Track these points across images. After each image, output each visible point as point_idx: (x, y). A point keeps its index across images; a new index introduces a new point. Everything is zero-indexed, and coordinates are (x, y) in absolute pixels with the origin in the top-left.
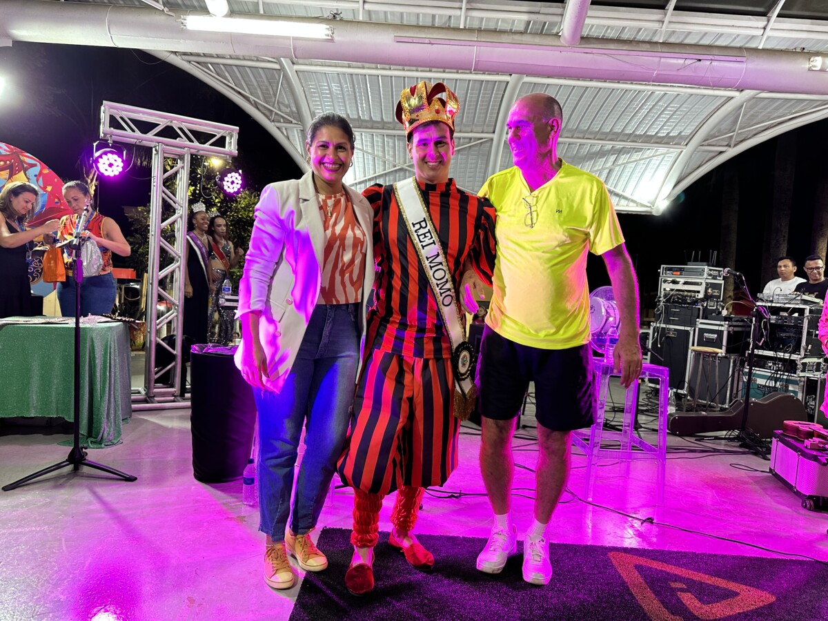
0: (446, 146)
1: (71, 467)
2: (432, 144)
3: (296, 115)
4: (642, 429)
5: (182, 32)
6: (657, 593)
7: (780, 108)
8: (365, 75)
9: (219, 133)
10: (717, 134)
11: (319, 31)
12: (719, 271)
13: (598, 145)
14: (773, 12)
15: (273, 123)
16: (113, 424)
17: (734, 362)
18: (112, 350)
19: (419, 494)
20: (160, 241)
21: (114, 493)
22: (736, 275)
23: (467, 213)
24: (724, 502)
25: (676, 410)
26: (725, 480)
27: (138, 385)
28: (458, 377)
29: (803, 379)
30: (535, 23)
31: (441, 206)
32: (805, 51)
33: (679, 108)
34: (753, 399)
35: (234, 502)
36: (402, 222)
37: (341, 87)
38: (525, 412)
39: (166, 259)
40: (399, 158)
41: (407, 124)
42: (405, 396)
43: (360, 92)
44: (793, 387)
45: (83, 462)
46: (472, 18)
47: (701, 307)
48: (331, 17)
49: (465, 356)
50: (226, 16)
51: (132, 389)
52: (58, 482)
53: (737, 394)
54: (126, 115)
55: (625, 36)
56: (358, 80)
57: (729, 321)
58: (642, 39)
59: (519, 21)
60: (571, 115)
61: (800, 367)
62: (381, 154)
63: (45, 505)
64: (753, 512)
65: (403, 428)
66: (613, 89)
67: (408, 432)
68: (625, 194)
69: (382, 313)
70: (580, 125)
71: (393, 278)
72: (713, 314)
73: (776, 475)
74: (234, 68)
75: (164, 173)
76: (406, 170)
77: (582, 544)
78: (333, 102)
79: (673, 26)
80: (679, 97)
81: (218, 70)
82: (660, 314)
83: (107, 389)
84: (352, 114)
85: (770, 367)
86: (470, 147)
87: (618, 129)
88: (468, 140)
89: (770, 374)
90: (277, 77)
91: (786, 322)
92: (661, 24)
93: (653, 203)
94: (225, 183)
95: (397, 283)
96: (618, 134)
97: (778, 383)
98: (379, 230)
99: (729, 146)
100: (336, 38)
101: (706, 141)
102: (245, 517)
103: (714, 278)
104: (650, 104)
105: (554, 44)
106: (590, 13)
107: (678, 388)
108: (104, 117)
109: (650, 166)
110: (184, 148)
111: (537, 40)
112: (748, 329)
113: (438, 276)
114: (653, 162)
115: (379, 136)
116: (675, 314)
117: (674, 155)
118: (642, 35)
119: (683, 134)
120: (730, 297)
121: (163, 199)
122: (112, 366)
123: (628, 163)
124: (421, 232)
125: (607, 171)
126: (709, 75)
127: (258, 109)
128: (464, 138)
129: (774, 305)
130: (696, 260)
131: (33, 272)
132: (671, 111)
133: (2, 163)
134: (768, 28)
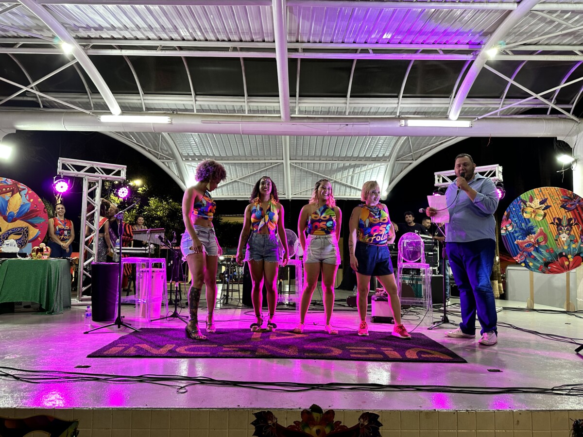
3: (171, 155)
5: (99, 123)
9: (117, 169)
10: (403, 154)
13: (341, 164)
14: (400, 96)
15: (159, 160)
16: (59, 305)
18: (60, 271)
46: (252, 106)
48: (171, 113)
50: (120, 115)
54: (69, 163)
60: (322, 149)
70: (329, 154)
75: (89, 189)
79: (351, 105)
83: (56, 288)
86: (272, 167)
87: (350, 154)
88: (269, 164)
90: (158, 136)
92: (346, 105)
94: (119, 193)
96: (350, 157)
97: (414, 281)
99: (413, 160)
100: (173, 122)
101: (398, 158)
105: (278, 121)
108: (60, 165)
109: (374, 173)
110: (98, 177)
114: (374, 171)
117: (384, 167)
119: (385, 155)
123: (360, 172)
126: (353, 131)
127: (150, 153)
128: (268, 163)
133: (8, 189)
134: (400, 103)
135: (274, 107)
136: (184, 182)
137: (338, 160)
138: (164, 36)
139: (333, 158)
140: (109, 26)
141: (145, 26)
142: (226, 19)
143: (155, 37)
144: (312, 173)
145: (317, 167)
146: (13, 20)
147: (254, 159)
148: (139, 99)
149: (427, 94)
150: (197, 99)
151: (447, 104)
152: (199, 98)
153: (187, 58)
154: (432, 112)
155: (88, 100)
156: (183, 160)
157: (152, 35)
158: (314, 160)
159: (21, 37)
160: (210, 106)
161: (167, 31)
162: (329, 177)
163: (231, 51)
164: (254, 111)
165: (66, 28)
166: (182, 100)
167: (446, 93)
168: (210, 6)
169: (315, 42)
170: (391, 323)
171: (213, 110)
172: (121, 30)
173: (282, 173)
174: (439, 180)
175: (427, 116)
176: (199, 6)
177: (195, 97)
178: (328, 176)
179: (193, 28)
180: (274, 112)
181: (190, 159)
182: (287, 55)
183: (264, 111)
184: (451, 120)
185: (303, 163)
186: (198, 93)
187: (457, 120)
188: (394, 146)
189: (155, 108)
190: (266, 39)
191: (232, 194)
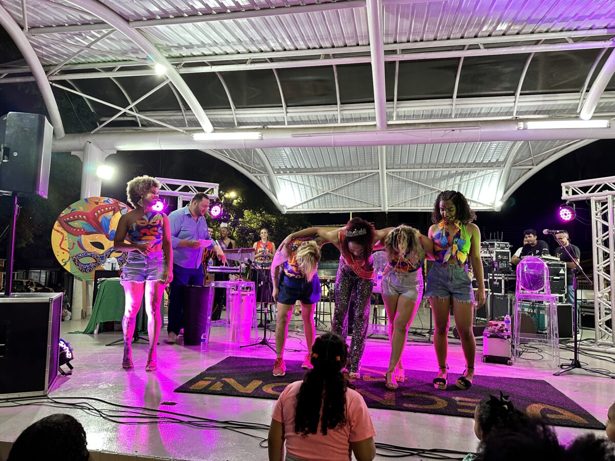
3: (263, 169)
5: (192, 141)
9: (210, 187)
11: (256, 136)
12: (506, 244)
13: (446, 171)
14: (517, 93)
15: (252, 174)
17: (510, 299)
43: (296, 154)
44: (542, 312)
50: (212, 132)
54: (165, 183)
57: (504, 274)
60: (424, 154)
62: (314, 186)
70: (431, 161)
79: (458, 107)
92: (451, 106)
93: (494, 204)
96: (457, 164)
100: (264, 137)
101: (514, 164)
103: (503, 248)
105: (373, 130)
109: (485, 181)
111: (364, 129)
114: (486, 178)
115: (312, 176)
117: (498, 173)
119: (499, 160)
126: (461, 137)
127: (243, 167)
128: (361, 173)
130: (493, 238)
133: (110, 208)
134: (517, 102)
135: (369, 113)
136: (276, 196)
137: (443, 168)
138: (253, 48)
139: (436, 165)
140: (200, 43)
141: (234, 40)
142: (317, 25)
143: (245, 51)
144: (412, 183)
145: (417, 176)
146: (111, 45)
147: (347, 169)
148: (231, 114)
149: (552, 88)
150: (288, 110)
151: (577, 99)
152: (290, 110)
153: (278, 70)
154: (557, 110)
155: (182, 117)
156: (274, 173)
157: (241, 49)
158: (414, 168)
159: (120, 61)
160: (302, 118)
161: (256, 43)
162: (431, 187)
163: (322, 59)
164: (347, 119)
165: (159, 49)
166: (273, 113)
167: (576, 86)
168: (300, 14)
169: (416, 41)
170: (507, 364)
171: (305, 121)
172: (211, 46)
173: (378, 183)
174: (567, 192)
175: (551, 115)
176: (288, 15)
177: (286, 109)
178: (430, 185)
179: (283, 38)
180: (369, 119)
181: (282, 172)
182: (384, 59)
183: (358, 118)
184: (582, 120)
185: (402, 172)
186: (289, 104)
187: (591, 119)
188: (510, 149)
189: (246, 122)
190: (360, 43)
191: (324, 207)
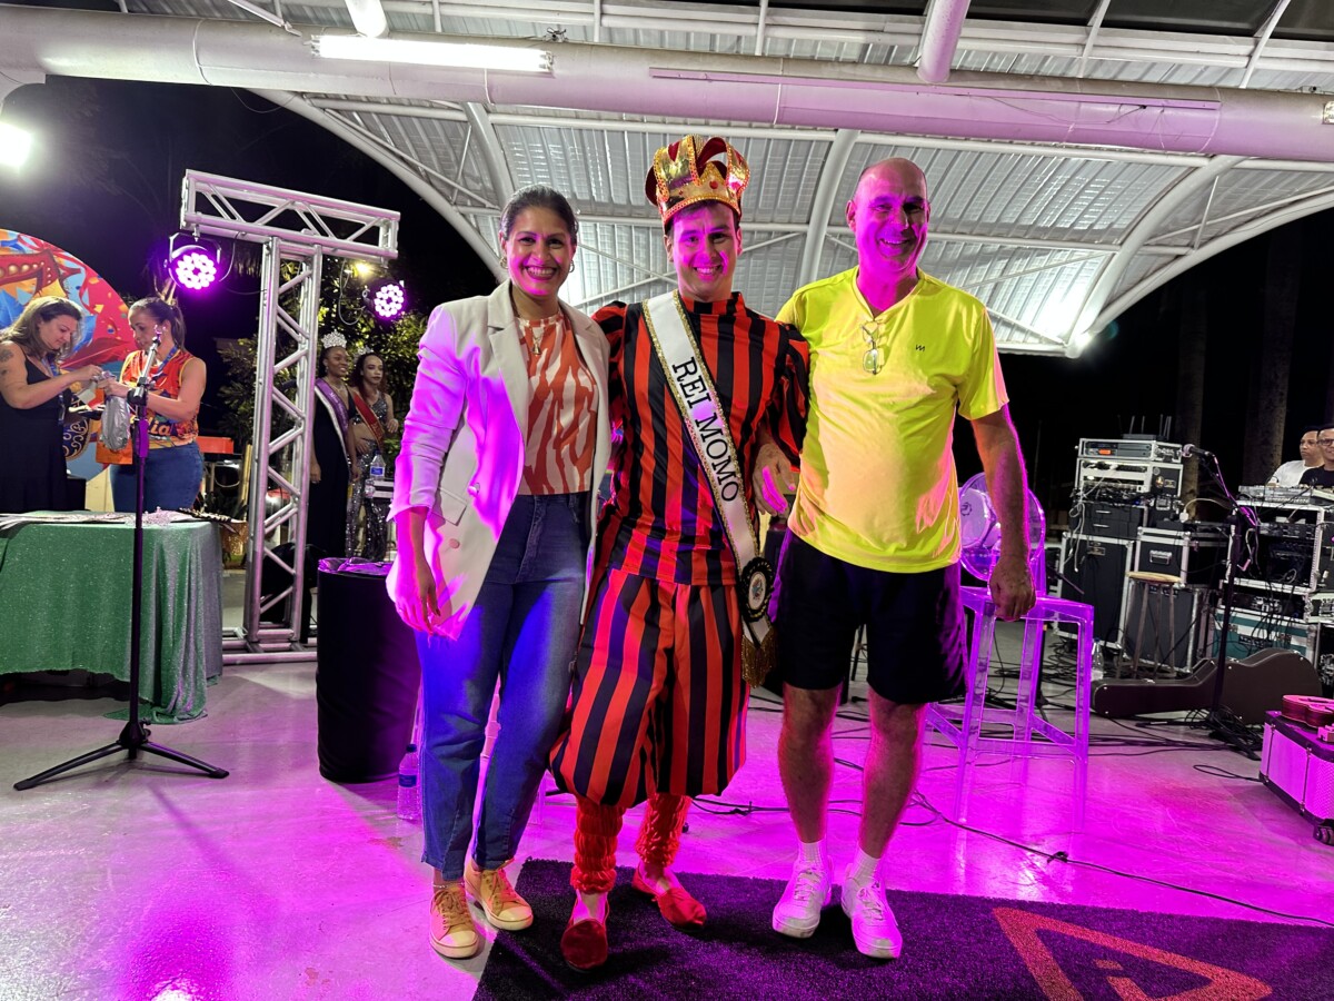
0: (727, 241)
1: (123, 753)
2: (705, 239)
3: (492, 195)
4: (1049, 706)
5: (314, 62)
6: (1074, 977)
7: (1275, 186)
8: (602, 131)
9: (368, 222)
10: (1171, 227)
11: (530, 60)
12: (1176, 449)
13: (977, 244)
14: (1264, 30)
15: (454, 208)
16: (192, 684)
17: (1200, 598)
19: (681, 807)
20: (273, 392)
21: (193, 797)
22: (1204, 456)
23: (762, 349)
24: (1184, 828)
25: (1105, 676)
26: (1185, 792)
27: (234, 624)
28: (748, 615)
29: (1314, 627)
30: (876, 47)
31: (720, 338)
32: (1317, 92)
33: (1111, 183)
34: (1233, 659)
35: (383, 815)
36: (656, 364)
37: (564, 149)
38: (857, 676)
39: (281, 422)
40: (655, 264)
41: (665, 208)
42: (661, 646)
43: (594, 158)
44: (1297, 640)
45: (144, 745)
46: (777, 38)
47: (1145, 508)
48: (549, 37)
49: (758, 581)
50: (382, 36)
51: (224, 629)
52: (104, 778)
53: (1205, 650)
54: (221, 192)
55: (1021, 69)
56: (590, 139)
57: (1191, 531)
58: (1049, 73)
59: (851, 44)
61: (1309, 606)
62: (625, 257)
63: (84, 814)
64: (1234, 846)
65: (657, 699)
66: (1002, 154)
67: (665, 705)
68: (1021, 323)
69: (624, 510)
71: (641, 454)
72: (1166, 520)
73: (1270, 785)
74: (393, 117)
75: (280, 285)
76: (666, 282)
77: (950, 893)
78: (550, 175)
79: (1100, 52)
80: (1109, 167)
81: (368, 122)
82: (1078, 517)
83: (184, 629)
84: (581, 193)
85: (1260, 606)
86: (769, 246)
88: (763, 236)
89: (1259, 619)
90: (462, 133)
91: (1285, 533)
92: (1080, 50)
93: (1067, 338)
94: (377, 301)
95: (648, 463)
96: (1010, 226)
97: (1273, 633)
98: (620, 377)
99: (1190, 246)
100: (557, 71)
101: (1153, 238)
102: (400, 839)
103: (1168, 460)
104: (1062, 178)
105: (906, 80)
106: (966, 32)
107: (1106, 640)
108: (187, 195)
109: (1062, 278)
110: (312, 244)
111: (880, 74)
112: (1223, 545)
113: (715, 451)
114: (1066, 271)
115: (624, 229)
116: (1102, 518)
117: (1100, 261)
118: (1049, 67)
119: (1115, 226)
120: (1192, 491)
121: (279, 326)
122: (193, 592)
123: (1025, 272)
124: (688, 379)
125: (991, 286)
126: (1158, 130)
127: (431, 184)
128: (759, 232)
129: (1266, 505)
130: (1137, 431)
131: (72, 440)
132: (1096, 189)
133: (25, 268)
134: (1256, 56)
137: (971, 234)
150: (607, 8)
152: (612, 7)
173: (796, 263)
177: (601, 3)
